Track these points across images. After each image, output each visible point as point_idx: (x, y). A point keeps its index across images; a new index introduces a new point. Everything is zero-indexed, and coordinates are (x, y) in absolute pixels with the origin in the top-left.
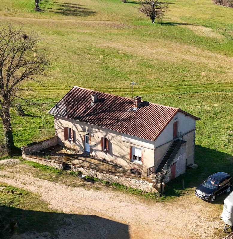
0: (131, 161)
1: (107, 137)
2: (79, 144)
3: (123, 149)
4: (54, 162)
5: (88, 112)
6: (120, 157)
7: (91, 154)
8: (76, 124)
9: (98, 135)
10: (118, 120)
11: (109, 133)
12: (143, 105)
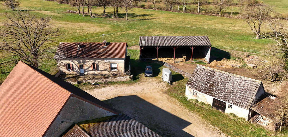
0: (111, 71)
1: (95, 63)
2: (76, 71)
3: (106, 66)
4: (72, 82)
5: (79, 53)
6: (104, 70)
7: (85, 74)
8: (73, 61)
9: (90, 63)
10: (100, 54)
11: (97, 60)
12: (108, 44)
